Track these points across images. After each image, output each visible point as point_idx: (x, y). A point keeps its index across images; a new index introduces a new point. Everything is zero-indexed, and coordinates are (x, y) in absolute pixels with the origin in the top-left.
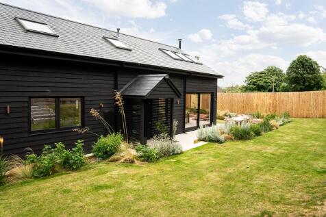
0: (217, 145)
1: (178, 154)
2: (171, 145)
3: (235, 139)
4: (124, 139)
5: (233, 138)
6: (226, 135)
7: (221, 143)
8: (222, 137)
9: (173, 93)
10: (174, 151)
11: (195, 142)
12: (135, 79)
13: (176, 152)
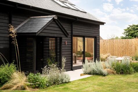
0: (100, 77)
1: (66, 83)
2: (60, 75)
3: (117, 73)
4: (17, 69)
5: (115, 72)
6: (109, 69)
7: (105, 76)
8: (105, 71)
9: (61, 33)
10: (62, 80)
11: (81, 75)
12: (28, 20)
13: (64, 81)
